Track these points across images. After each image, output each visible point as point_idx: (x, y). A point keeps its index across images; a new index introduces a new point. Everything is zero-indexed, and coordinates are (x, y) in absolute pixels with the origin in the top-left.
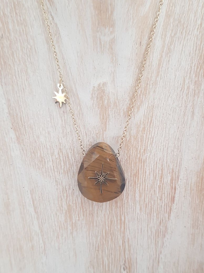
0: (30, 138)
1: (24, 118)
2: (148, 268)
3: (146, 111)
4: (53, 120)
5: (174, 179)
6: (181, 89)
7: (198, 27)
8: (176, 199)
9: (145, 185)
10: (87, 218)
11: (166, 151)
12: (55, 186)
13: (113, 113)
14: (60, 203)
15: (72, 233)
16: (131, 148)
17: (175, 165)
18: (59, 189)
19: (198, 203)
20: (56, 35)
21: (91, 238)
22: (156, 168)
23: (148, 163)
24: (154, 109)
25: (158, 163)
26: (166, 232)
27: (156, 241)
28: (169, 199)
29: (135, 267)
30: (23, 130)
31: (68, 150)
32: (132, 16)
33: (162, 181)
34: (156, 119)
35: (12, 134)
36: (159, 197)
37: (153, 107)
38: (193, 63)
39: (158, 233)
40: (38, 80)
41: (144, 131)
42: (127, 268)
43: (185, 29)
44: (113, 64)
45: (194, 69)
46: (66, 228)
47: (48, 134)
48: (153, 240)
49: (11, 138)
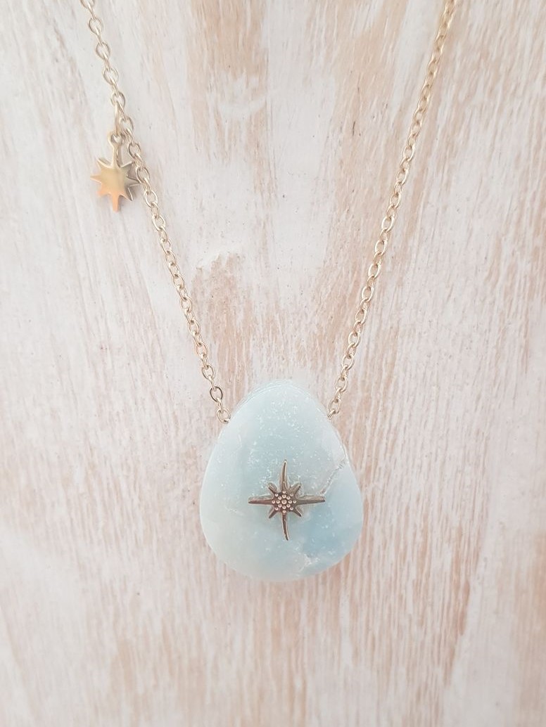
3: (372, 346)
4: (69, 375)
5: (465, 560)
6: (486, 274)
8: (471, 620)
9: (370, 579)
10: (181, 681)
11: (438, 473)
12: (76, 582)
13: (265, 353)
14: (95, 635)
17: (468, 517)
18: (92, 591)
19: (540, 632)
20: (72, 98)
22: (407, 527)
23: (379, 512)
24: (399, 340)
25: (413, 510)
26: (436, 723)
28: (448, 623)
31: (116, 468)
32: (325, 38)
33: (423, 565)
34: (405, 371)
36: (415, 618)
37: (397, 333)
38: (529, 190)
41: (368, 410)
43: (502, 81)
44: (262, 194)
45: (533, 209)
46: (115, 710)
47: (53, 416)
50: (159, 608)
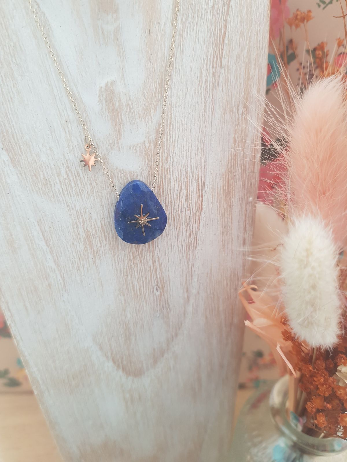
0: (27, 158)
1: (16, 134)
2: (182, 284)
4: (55, 133)
5: (201, 186)
6: (198, 83)
7: (210, 9)
8: (204, 207)
9: (171, 196)
10: (110, 243)
11: (189, 156)
12: (67, 212)
13: (127, 117)
14: (76, 231)
15: (94, 262)
16: (151, 156)
17: (200, 171)
18: (73, 215)
19: (226, 208)
21: (117, 263)
22: (181, 176)
23: (172, 172)
24: (172, 109)
25: (183, 170)
26: (196, 244)
27: (187, 255)
28: (197, 208)
29: (169, 286)
30: (18, 150)
33: (188, 189)
34: (175, 120)
35: (4, 156)
36: (187, 208)
37: (171, 106)
38: (209, 52)
39: (189, 246)
40: (28, 85)
42: (160, 288)
43: (197, 13)
44: (121, 58)
45: (211, 59)
46: (87, 257)
47: (51, 150)
48: (184, 254)
49: (4, 161)
50: (99, 217)
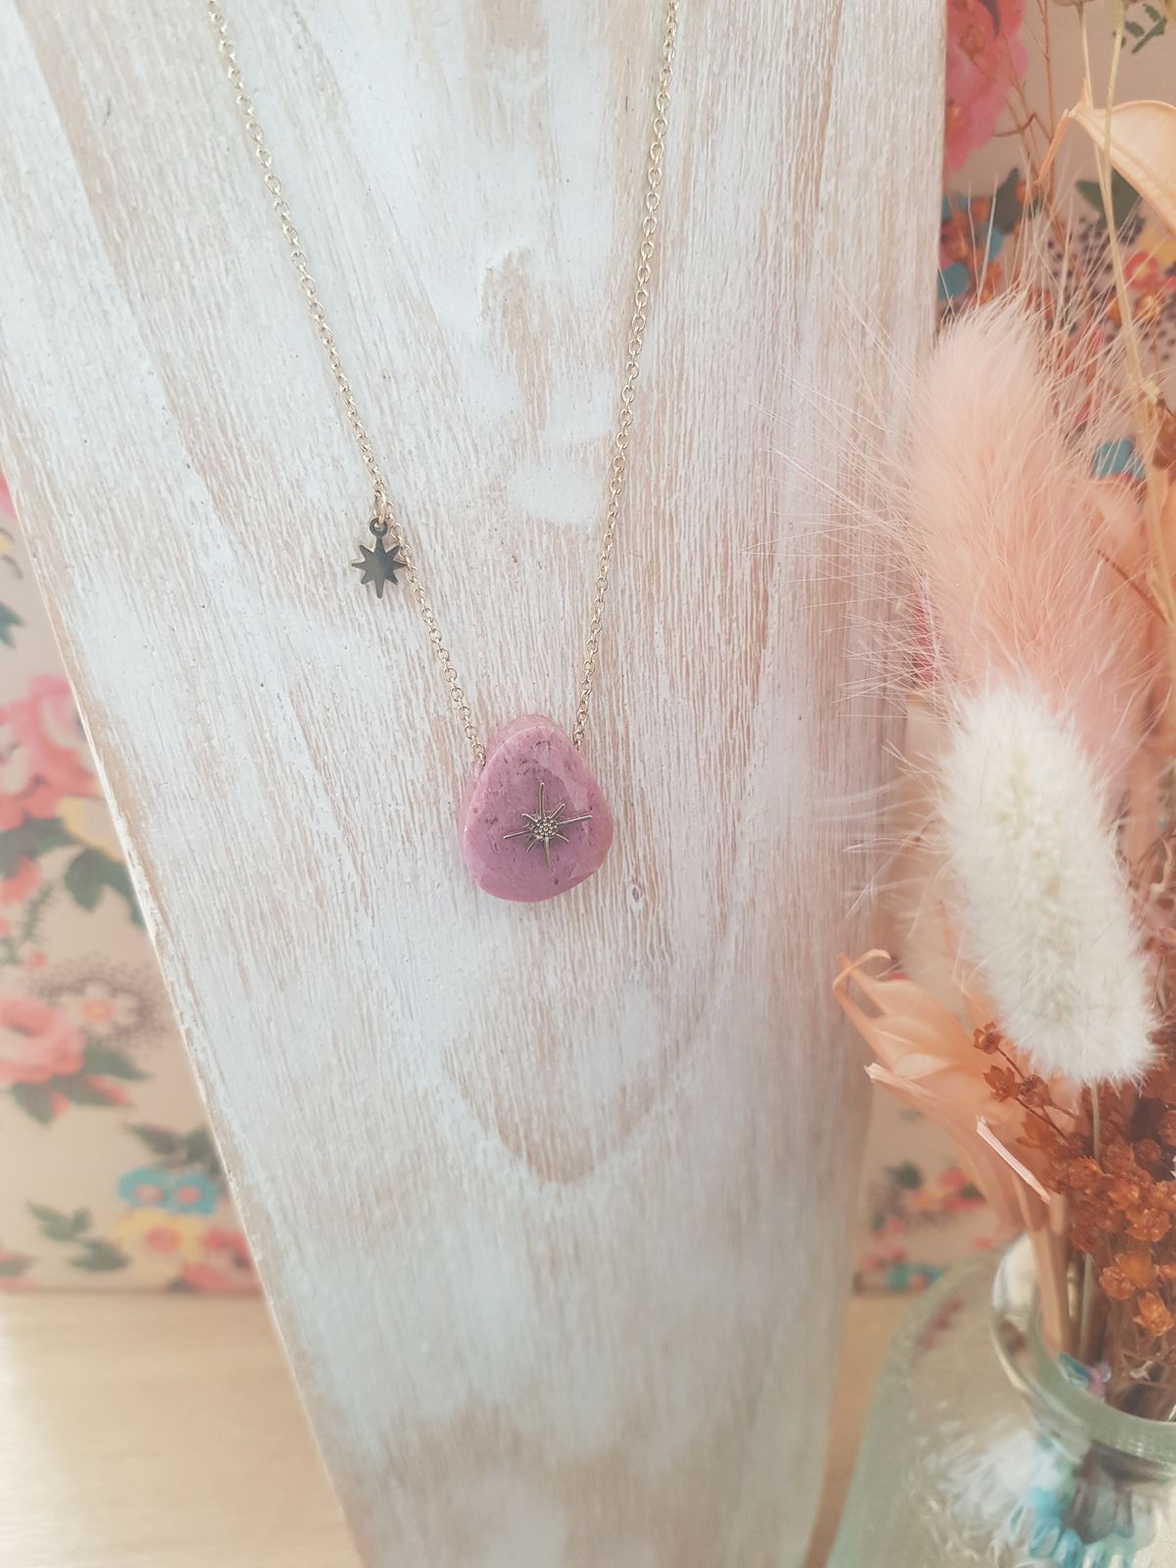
0: (265, 495)
1: (232, 419)
2: (707, 875)
3: (662, 341)
5: (762, 566)
6: (756, 254)
7: (786, 37)
8: (772, 631)
9: (680, 600)
11: (732, 477)
13: (564, 358)
14: (404, 717)
16: (628, 478)
17: (761, 520)
18: (398, 667)
20: (322, 90)
22: (708, 539)
23: (683, 524)
24: (686, 333)
25: (714, 518)
26: (749, 748)
27: (722, 783)
28: (752, 636)
29: (669, 882)
30: (236, 469)
31: (413, 516)
33: (726, 578)
34: (694, 366)
35: (196, 489)
36: (723, 636)
39: (728, 754)
40: (271, 266)
41: (664, 412)
42: (642, 888)
44: (547, 180)
45: (790, 183)
46: (432, 800)
47: (335, 467)
48: (713, 781)
49: (192, 504)
50: (473, 672)
